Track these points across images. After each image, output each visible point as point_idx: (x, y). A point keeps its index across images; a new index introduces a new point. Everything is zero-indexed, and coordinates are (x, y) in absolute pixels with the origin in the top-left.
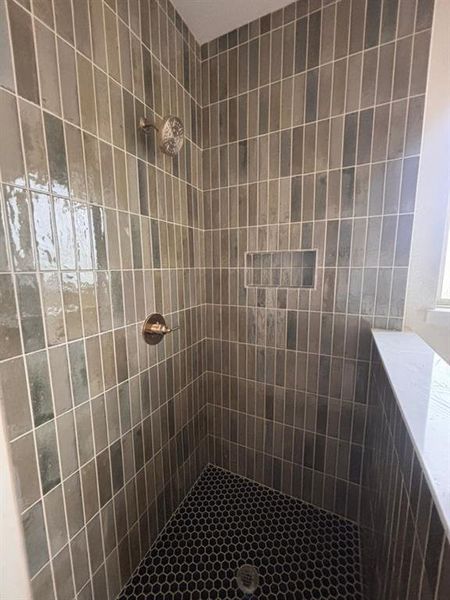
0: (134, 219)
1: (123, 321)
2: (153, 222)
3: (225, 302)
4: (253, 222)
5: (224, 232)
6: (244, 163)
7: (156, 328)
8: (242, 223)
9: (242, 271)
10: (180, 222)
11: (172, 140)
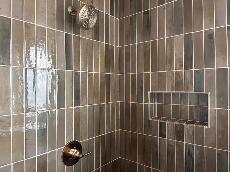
0: (60, 74)
1: (45, 149)
2: (76, 74)
3: (134, 130)
4: (154, 69)
5: (134, 76)
6: (147, 27)
7: (73, 152)
8: (146, 69)
9: (146, 106)
10: (99, 71)
11: (87, 19)
